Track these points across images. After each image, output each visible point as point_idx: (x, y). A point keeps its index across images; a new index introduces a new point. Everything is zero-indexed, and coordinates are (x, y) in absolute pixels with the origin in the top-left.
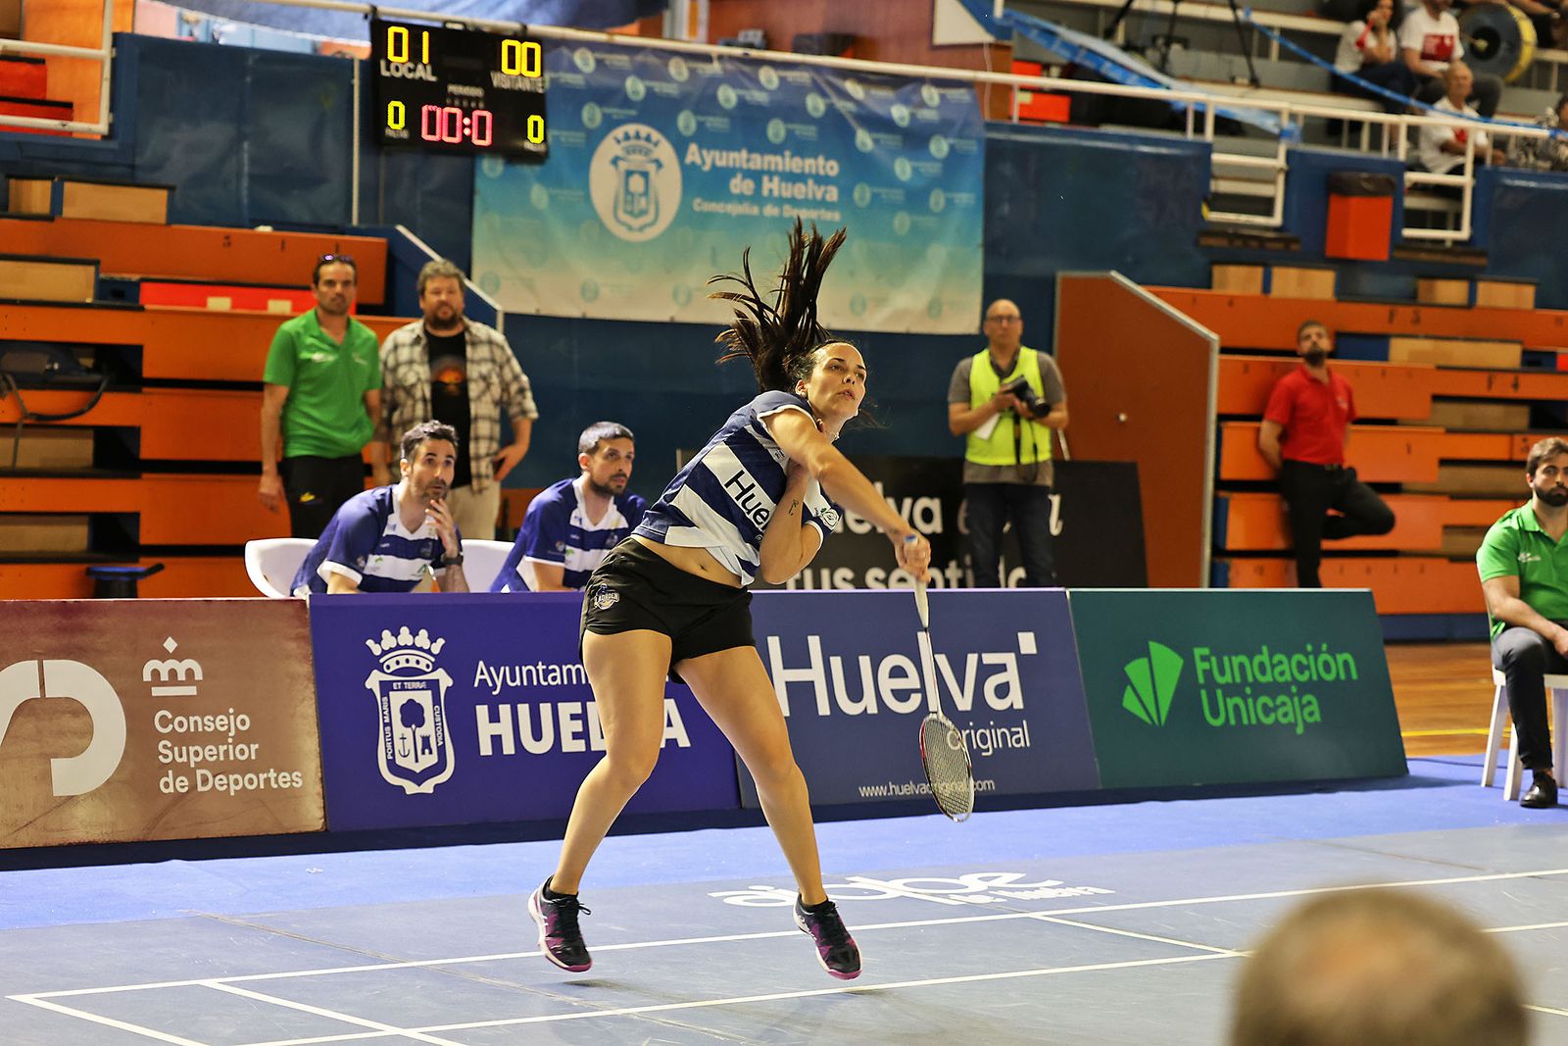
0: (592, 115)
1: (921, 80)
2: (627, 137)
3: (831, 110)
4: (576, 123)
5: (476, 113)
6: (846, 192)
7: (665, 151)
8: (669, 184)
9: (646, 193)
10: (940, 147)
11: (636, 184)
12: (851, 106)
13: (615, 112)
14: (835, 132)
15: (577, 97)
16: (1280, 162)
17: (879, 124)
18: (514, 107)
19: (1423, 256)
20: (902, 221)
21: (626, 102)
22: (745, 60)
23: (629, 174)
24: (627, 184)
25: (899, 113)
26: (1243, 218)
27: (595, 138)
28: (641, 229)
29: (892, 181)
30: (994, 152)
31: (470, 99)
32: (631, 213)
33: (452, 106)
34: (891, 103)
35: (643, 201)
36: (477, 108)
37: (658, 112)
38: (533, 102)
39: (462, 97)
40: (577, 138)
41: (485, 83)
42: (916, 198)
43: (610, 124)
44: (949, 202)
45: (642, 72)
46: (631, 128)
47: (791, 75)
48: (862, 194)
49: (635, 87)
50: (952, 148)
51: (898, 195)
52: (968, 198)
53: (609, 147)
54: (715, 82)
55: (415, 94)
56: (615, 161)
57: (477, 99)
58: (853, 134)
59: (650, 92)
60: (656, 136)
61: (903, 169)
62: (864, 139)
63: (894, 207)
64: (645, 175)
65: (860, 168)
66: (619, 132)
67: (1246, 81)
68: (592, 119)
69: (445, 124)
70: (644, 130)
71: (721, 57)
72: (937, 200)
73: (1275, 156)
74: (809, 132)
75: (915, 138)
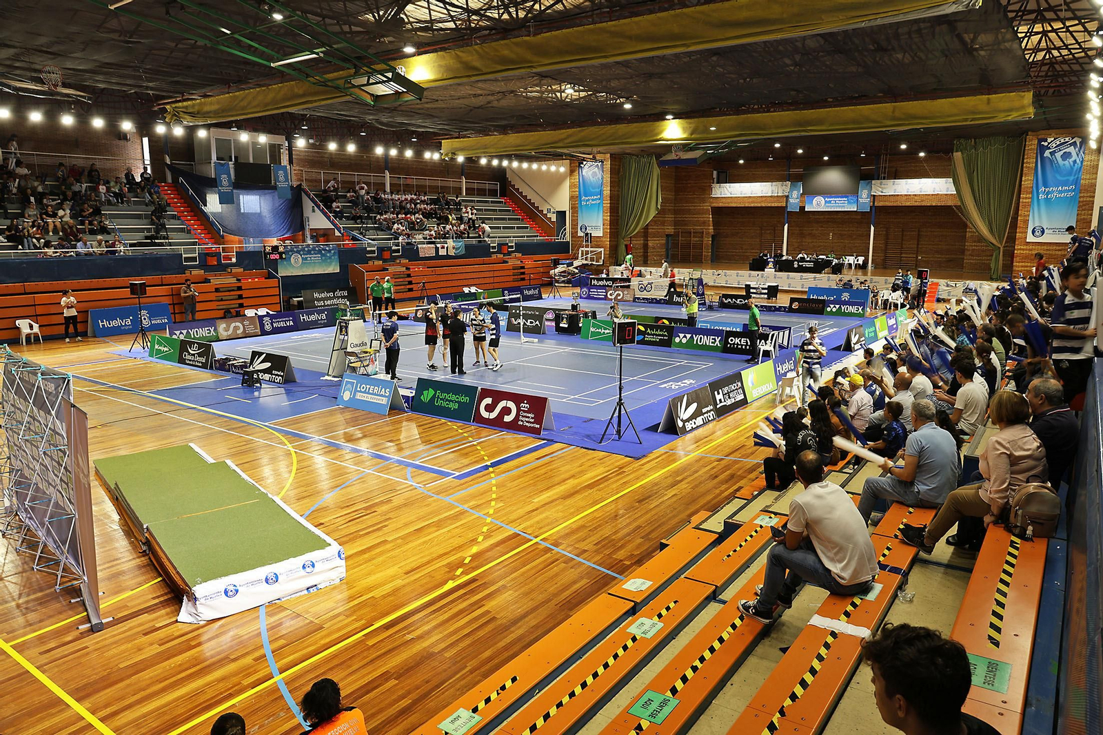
0: (291, 253)
3: (319, 249)
4: (289, 254)
5: (277, 255)
7: (300, 256)
8: (300, 260)
9: (298, 261)
12: (321, 248)
14: (320, 252)
15: (288, 252)
16: (376, 248)
17: (325, 250)
18: (281, 254)
22: (308, 245)
24: (295, 260)
28: (298, 265)
30: (339, 252)
32: (296, 263)
37: (298, 252)
38: (283, 253)
39: (275, 253)
40: (289, 256)
41: (278, 251)
42: (330, 258)
44: (334, 258)
49: (295, 250)
51: (328, 258)
52: (337, 257)
54: (305, 248)
55: (269, 254)
56: (294, 258)
57: (277, 253)
59: (297, 250)
60: (298, 255)
63: (327, 260)
64: (297, 259)
65: (323, 255)
66: (294, 255)
69: (274, 257)
71: (305, 245)
75: (330, 251)
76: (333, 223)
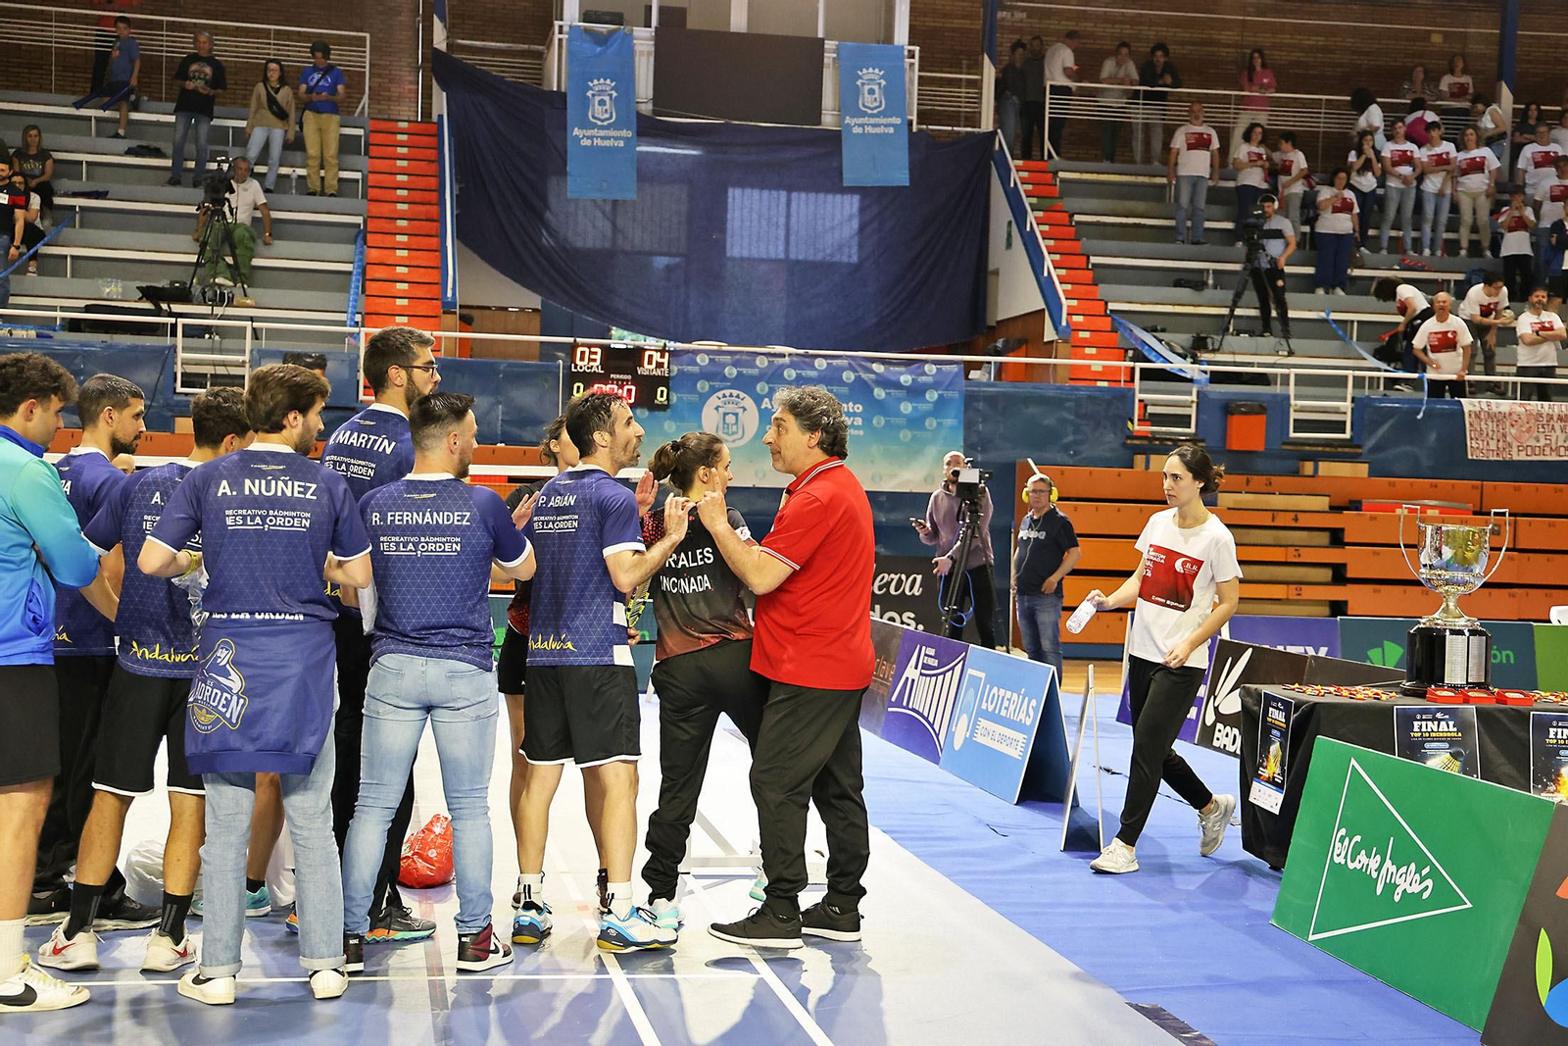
0: (703, 386)
1: (926, 361)
2: (724, 396)
3: (858, 379)
4: (693, 390)
5: (626, 388)
6: (867, 421)
7: (749, 402)
8: (751, 419)
9: (736, 423)
10: (932, 396)
11: (730, 419)
12: (873, 376)
13: (717, 384)
14: (861, 390)
15: (694, 378)
16: (1194, 397)
17: (891, 384)
18: (650, 384)
19: (1307, 448)
20: (905, 435)
21: (724, 379)
22: (806, 356)
23: (725, 414)
24: (724, 419)
25: (906, 379)
26: (1164, 429)
27: (704, 398)
28: (734, 441)
29: (898, 414)
30: (970, 399)
31: (623, 381)
32: (728, 434)
33: (612, 384)
34: (902, 374)
35: (735, 427)
36: (627, 384)
37: (745, 384)
38: (664, 381)
39: (618, 380)
40: (694, 398)
41: (634, 373)
42: (915, 422)
43: (713, 390)
44: (939, 424)
45: (735, 364)
46: (727, 392)
47: (835, 362)
48: (879, 421)
49: (731, 372)
50: (940, 396)
51: (902, 421)
52: (952, 421)
53: (713, 401)
54: (783, 367)
55: (589, 379)
56: (717, 408)
57: (627, 381)
58: (872, 391)
59: (740, 374)
60: (742, 395)
61: (906, 408)
62: (879, 393)
63: (900, 428)
64: (736, 415)
65: (877, 407)
66: (720, 394)
67: (1286, 353)
68: (702, 388)
70: (735, 392)
71: (790, 355)
72: (931, 423)
73: (1191, 394)
74: (845, 390)
75: (916, 392)
76: (1046, 288)
